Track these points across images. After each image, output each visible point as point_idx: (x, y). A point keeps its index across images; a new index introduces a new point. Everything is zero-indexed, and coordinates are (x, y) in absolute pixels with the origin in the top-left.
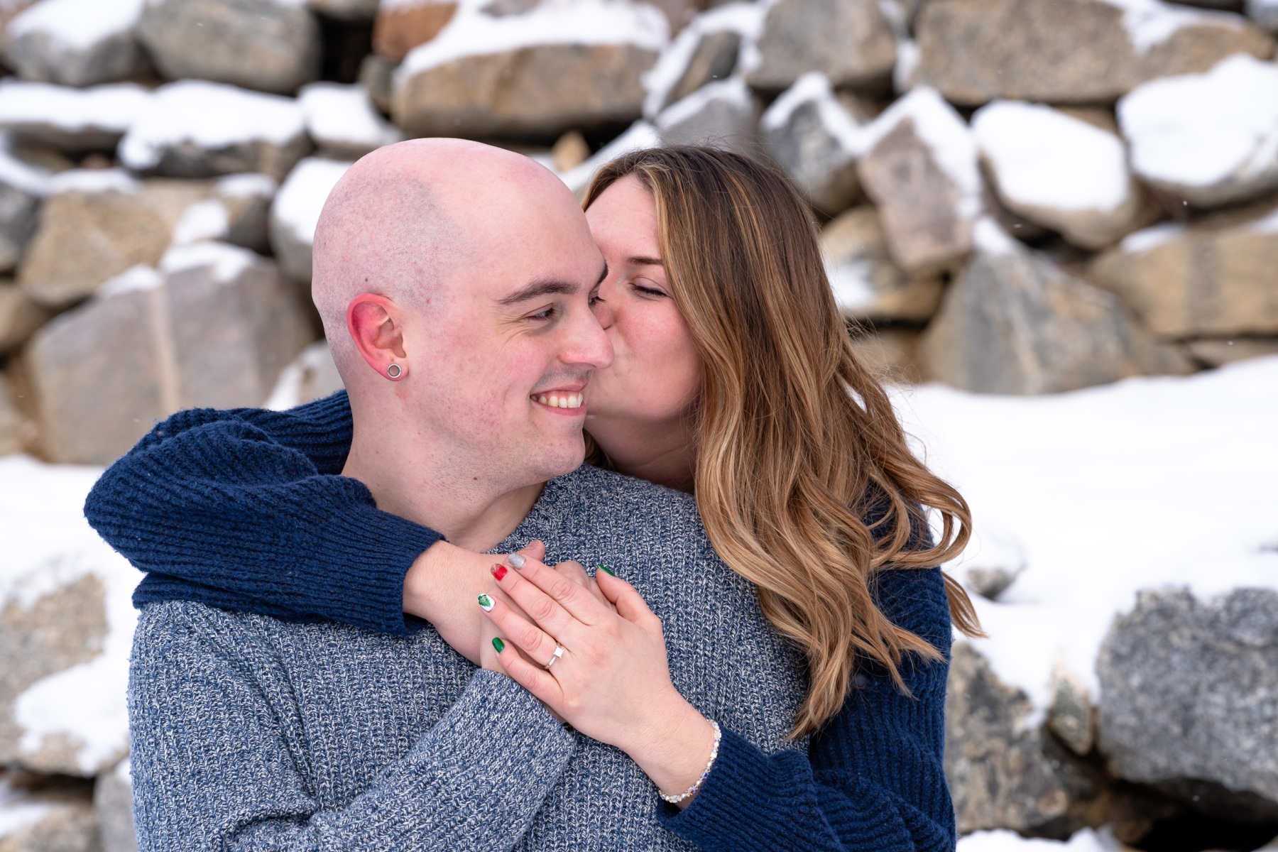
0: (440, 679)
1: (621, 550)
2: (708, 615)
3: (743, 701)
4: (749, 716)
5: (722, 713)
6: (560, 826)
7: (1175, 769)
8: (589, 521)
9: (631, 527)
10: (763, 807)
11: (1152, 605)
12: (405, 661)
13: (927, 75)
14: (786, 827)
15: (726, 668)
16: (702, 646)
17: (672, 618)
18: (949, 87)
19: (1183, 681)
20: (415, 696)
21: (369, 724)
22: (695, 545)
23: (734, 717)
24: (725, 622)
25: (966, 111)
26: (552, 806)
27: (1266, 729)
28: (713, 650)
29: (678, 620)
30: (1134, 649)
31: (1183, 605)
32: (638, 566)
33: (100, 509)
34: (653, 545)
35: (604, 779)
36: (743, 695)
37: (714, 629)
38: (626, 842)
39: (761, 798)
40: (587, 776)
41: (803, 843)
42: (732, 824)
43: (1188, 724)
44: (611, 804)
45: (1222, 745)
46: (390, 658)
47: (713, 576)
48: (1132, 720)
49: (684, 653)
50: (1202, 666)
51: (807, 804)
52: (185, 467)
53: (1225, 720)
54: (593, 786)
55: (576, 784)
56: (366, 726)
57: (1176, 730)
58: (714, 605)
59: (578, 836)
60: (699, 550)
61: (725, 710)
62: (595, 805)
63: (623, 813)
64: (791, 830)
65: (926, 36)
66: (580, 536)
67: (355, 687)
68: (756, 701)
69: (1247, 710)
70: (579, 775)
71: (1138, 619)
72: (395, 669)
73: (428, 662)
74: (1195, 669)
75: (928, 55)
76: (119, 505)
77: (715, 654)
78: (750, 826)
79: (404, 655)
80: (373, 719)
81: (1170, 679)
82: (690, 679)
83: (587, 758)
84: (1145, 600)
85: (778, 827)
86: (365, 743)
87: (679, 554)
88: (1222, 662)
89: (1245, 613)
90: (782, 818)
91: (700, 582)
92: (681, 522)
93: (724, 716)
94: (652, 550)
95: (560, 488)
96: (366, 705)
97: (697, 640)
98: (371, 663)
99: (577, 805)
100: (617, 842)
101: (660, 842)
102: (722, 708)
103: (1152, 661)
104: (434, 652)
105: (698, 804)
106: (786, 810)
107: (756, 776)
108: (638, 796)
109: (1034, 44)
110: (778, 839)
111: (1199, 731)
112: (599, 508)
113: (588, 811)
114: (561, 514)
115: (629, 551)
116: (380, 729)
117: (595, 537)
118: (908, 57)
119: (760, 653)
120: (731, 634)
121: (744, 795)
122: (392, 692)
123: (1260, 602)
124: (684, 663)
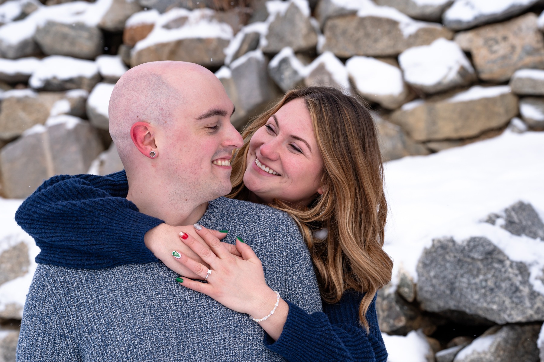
0: (168, 288)
1: (242, 231)
2: (280, 255)
3: (295, 290)
4: (298, 296)
5: (287, 295)
6: (225, 348)
7: (447, 307)
8: (227, 220)
9: (245, 221)
10: (310, 333)
11: (439, 244)
12: (151, 283)
13: (329, 47)
14: (320, 340)
15: (288, 276)
16: (278, 268)
17: (265, 257)
18: (337, 51)
19: (451, 273)
20: (156, 297)
21: (136, 311)
22: (273, 226)
23: (292, 297)
24: (287, 257)
25: (344, 60)
26: (222, 340)
27: (483, 291)
28: (283, 269)
29: (267, 258)
30: (432, 261)
31: (451, 244)
32: (249, 237)
33: (22, 217)
34: (255, 228)
35: (244, 328)
36: (295, 288)
37: (283, 260)
38: (254, 353)
39: (309, 329)
40: (237, 327)
41: (328, 346)
42: (298, 341)
43: (452, 290)
44: (248, 338)
45: (466, 297)
46: (144, 282)
47: (281, 238)
48: (431, 289)
49: (271, 271)
50: (458, 267)
51: (328, 330)
52: (57, 198)
53: (467, 288)
54: (240, 331)
55: (232, 331)
56: (135, 312)
57: (448, 292)
58: (282, 250)
59: (234, 352)
60: (274, 228)
61: (288, 294)
62: (241, 339)
63: (253, 341)
64: (322, 341)
65: (328, 33)
66: (224, 226)
67: (129, 296)
68: (300, 289)
69: (476, 284)
70: (233, 327)
71: (433, 250)
72: (147, 287)
73: (162, 282)
74: (455, 269)
75: (329, 40)
76: (30, 215)
77: (283, 271)
78: (305, 342)
79: (150, 280)
80: (138, 308)
81: (446, 273)
82: (274, 282)
83: (236, 319)
84: (436, 242)
85: (317, 341)
86: (134, 319)
87: (266, 231)
88: (466, 265)
89: (475, 247)
90: (318, 337)
91: (276, 241)
92: (266, 217)
93: (288, 297)
94: (255, 230)
95: (215, 207)
96: (134, 303)
97: (276, 265)
98: (135, 286)
99: (233, 339)
100: (250, 353)
101: (267, 352)
102: (287, 293)
103: (439, 266)
104: (164, 277)
105: (284, 334)
106: (320, 333)
107: (306, 320)
108: (258, 333)
109: (367, 35)
110: (317, 346)
111: (457, 292)
112: (231, 214)
113: (238, 341)
114: (215, 218)
115: (245, 231)
116: (141, 312)
117: (230, 226)
118: (322, 40)
119: (301, 270)
120: (289, 262)
121: (301, 329)
122: (146, 297)
123: (480, 242)
124: (271, 276)
